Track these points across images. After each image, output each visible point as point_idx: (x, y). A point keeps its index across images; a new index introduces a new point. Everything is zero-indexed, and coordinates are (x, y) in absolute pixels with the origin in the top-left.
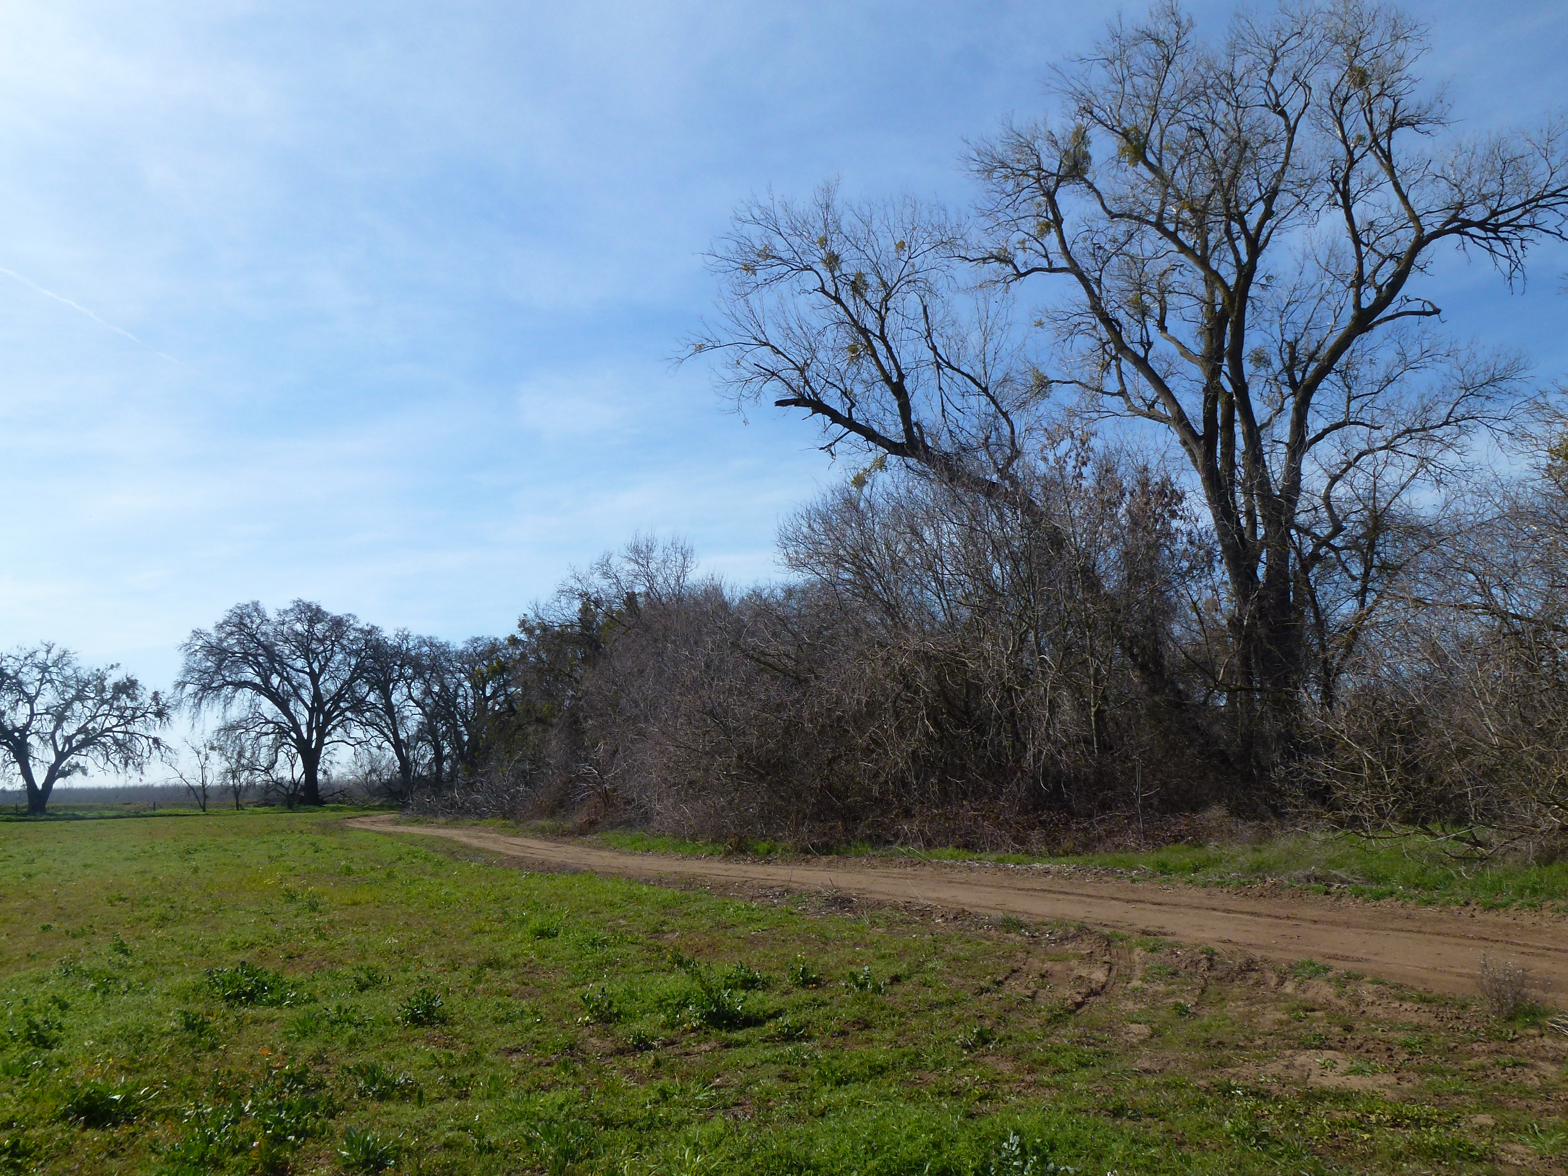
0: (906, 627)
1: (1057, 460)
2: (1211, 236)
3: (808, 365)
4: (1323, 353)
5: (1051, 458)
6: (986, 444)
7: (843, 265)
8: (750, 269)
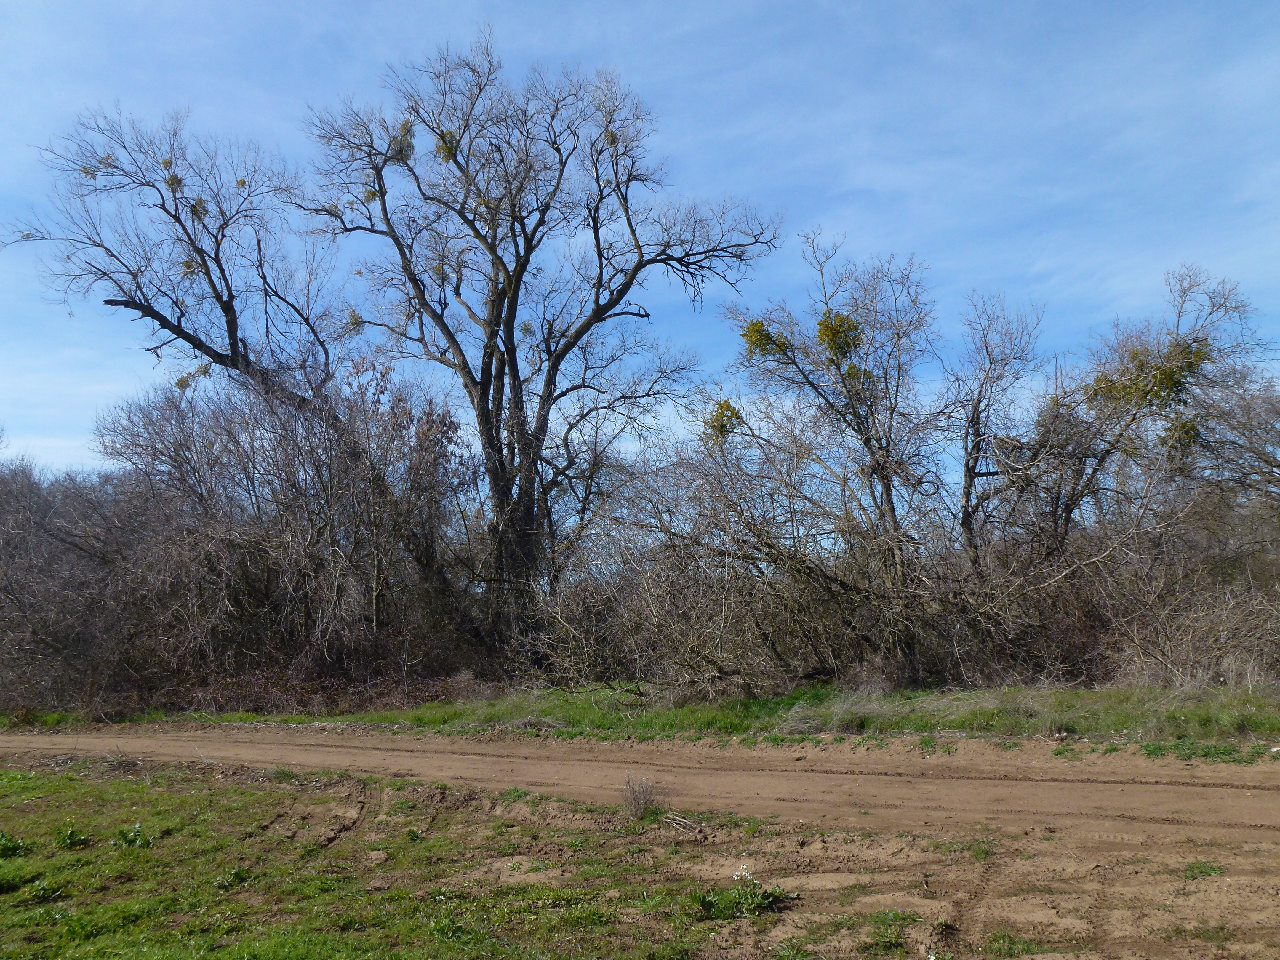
0: (213, 516)
1: (360, 388)
2: (499, 230)
3: (142, 272)
4: (571, 332)
5: (355, 384)
6: (303, 366)
7: (185, 189)
8: (89, 172)
